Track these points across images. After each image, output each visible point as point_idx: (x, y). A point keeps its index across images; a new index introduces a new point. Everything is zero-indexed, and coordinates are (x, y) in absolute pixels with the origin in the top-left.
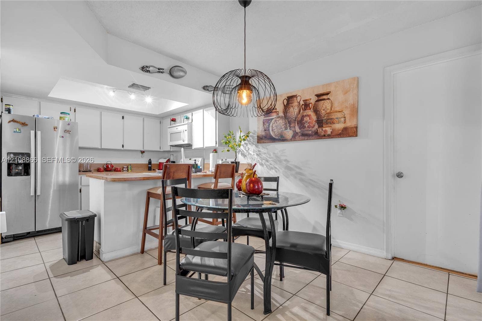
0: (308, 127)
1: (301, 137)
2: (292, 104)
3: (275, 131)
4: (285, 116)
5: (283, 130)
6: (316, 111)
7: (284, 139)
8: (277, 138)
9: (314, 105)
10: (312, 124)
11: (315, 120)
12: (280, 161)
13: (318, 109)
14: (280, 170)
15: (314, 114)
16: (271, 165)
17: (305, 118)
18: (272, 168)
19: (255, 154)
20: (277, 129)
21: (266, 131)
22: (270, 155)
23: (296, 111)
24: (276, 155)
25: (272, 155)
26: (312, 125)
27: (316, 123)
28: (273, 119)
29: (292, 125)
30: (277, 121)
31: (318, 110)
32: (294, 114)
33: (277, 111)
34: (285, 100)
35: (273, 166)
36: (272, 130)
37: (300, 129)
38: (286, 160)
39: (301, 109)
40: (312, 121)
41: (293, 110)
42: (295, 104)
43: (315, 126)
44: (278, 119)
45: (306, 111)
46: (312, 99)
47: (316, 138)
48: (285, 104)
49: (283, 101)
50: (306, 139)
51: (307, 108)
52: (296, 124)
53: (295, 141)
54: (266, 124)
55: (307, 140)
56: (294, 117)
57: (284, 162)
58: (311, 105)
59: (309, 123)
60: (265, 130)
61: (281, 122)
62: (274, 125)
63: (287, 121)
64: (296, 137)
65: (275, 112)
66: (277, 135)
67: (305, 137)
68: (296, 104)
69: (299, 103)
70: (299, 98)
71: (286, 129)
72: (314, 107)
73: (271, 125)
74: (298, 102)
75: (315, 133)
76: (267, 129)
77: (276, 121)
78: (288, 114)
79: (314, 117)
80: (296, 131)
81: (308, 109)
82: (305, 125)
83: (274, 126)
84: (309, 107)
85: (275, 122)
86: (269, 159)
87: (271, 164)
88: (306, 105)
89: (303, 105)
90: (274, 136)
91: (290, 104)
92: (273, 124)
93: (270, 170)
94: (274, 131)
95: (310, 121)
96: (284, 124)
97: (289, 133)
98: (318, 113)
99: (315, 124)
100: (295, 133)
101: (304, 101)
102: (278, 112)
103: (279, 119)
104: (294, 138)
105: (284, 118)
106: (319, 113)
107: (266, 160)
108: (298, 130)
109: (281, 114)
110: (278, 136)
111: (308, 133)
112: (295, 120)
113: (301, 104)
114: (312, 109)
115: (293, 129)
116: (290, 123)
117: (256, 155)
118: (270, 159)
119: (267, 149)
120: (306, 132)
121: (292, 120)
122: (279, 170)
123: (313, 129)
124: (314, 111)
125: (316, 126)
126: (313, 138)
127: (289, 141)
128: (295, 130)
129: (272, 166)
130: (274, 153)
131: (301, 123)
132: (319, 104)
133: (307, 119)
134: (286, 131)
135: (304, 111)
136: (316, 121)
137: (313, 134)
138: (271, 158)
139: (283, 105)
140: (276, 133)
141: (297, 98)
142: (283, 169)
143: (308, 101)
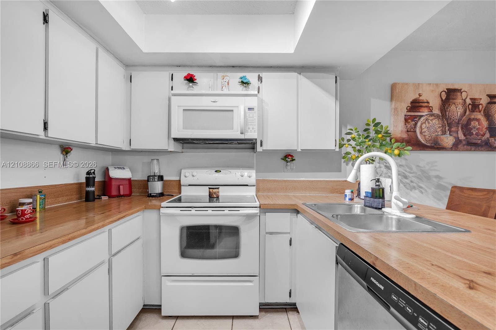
0: (477, 134)
1: (465, 147)
2: (455, 100)
3: (425, 134)
4: (442, 116)
5: (439, 134)
6: (488, 115)
7: (440, 146)
8: (429, 145)
9: (486, 107)
10: (482, 131)
11: (486, 126)
12: (429, 178)
13: (490, 113)
14: (428, 190)
15: (485, 120)
16: (413, 184)
17: (472, 123)
18: (414, 188)
19: (382, 165)
20: (428, 131)
21: (409, 133)
22: (411, 169)
23: (460, 110)
24: (422, 169)
25: (415, 169)
26: (482, 133)
27: (488, 131)
28: (422, 116)
29: (452, 129)
30: (429, 121)
31: (490, 115)
32: (456, 114)
33: (430, 106)
34: (444, 93)
35: (417, 184)
36: (421, 133)
37: (465, 135)
38: (437, 177)
39: (468, 110)
40: (482, 128)
41: (455, 109)
42: (459, 101)
43: (486, 135)
44: (431, 118)
45: (474, 113)
46: (482, 99)
47: (487, 150)
48: (444, 98)
49: (441, 93)
50: (473, 149)
51: (475, 109)
52: (460, 128)
53: (457, 151)
54: (409, 122)
55: (475, 151)
56: (457, 118)
57: (434, 179)
58: (480, 106)
59: (477, 129)
60: (408, 131)
61: (436, 123)
62: (424, 125)
63: (446, 122)
64: (459, 146)
65: (426, 106)
66: (430, 140)
67: (472, 147)
68: (461, 101)
69: (465, 100)
70: (464, 95)
71: (444, 133)
72: (485, 110)
73: (419, 124)
74: (463, 99)
75: (485, 143)
76: (412, 130)
77: (427, 120)
78: (447, 113)
79: (485, 123)
80: (458, 138)
81: (477, 112)
82: (472, 131)
83: (423, 127)
84: (479, 109)
85: (427, 122)
86: (408, 174)
87: (412, 182)
88: (475, 106)
89: (470, 104)
90: (423, 142)
91: (451, 100)
92: (422, 124)
93: (411, 190)
94: (423, 134)
95: (479, 127)
96: (440, 125)
97: (448, 140)
98: (490, 118)
99: (486, 132)
100: (457, 140)
101: (471, 99)
102: (431, 108)
103: (433, 118)
104: (455, 147)
105: (441, 118)
106: (492, 119)
107: (403, 175)
108: (461, 136)
109: (436, 111)
110: (431, 142)
111: (477, 142)
112: (458, 123)
113: (468, 103)
114: (482, 112)
115: (455, 135)
116: (450, 125)
117: (384, 167)
118: (411, 175)
119: (406, 160)
120: (474, 141)
121: (453, 122)
122: (426, 191)
123: (484, 138)
124: (485, 115)
125: (488, 135)
126: (482, 149)
127: (448, 150)
128: (458, 136)
129: (415, 185)
130: (418, 166)
131: (467, 128)
132: (492, 108)
133: (475, 123)
134: (444, 136)
135: (471, 113)
136: (486, 128)
137: (483, 144)
138: (412, 173)
139: (439, 99)
140: (427, 137)
141: (461, 93)
142: (433, 189)
143: (476, 101)
